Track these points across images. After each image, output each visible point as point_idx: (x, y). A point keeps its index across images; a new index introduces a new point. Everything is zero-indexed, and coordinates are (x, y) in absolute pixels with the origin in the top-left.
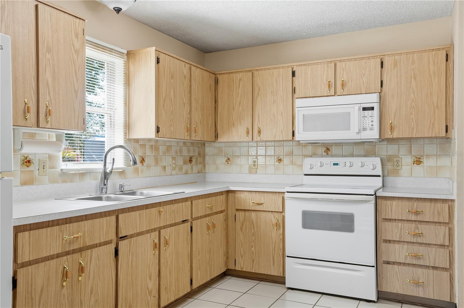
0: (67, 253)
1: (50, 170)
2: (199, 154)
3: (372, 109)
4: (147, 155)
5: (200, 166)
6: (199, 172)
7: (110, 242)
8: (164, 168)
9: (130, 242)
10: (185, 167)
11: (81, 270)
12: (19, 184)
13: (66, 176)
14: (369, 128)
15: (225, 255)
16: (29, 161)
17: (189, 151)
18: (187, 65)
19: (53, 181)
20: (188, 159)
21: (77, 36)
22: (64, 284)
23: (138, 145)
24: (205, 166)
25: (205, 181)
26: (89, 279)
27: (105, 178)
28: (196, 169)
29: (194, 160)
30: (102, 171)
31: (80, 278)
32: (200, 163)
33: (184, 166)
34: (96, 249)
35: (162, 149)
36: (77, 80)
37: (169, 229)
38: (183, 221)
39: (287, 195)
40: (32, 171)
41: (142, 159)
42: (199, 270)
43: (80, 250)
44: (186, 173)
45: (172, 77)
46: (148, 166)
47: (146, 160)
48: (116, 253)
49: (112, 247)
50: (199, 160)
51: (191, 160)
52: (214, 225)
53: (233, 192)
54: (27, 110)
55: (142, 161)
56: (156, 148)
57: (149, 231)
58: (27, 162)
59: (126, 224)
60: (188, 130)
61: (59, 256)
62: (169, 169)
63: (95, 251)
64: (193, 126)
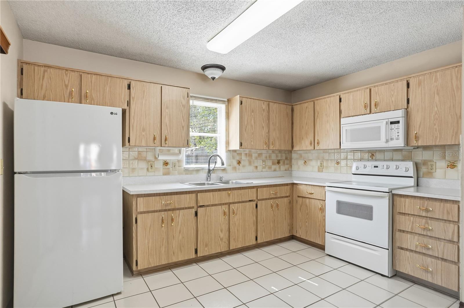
0: (165, 210)
1: (179, 168)
2: (286, 158)
3: (398, 122)
4: (242, 159)
5: (287, 167)
6: (286, 170)
7: (193, 208)
8: (257, 167)
9: (206, 210)
10: (274, 167)
11: (172, 220)
12: (162, 174)
13: (187, 171)
14: (396, 138)
15: (289, 226)
16: (167, 163)
17: (277, 156)
18: (265, 102)
19: (180, 173)
20: (276, 161)
21: (184, 98)
22: (163, 225)
23: (236, 154)
24: (291, 166)
25: (291, 176)
26: (178, 225)
27: (209, 173)
28: (283, 168)
29: (281, 162)
30: (207, 168)
31: (172, 224)
32: (287, 164)
33: (272, 166)
34: (182, 210)
35: (254, 155)
36: (184, 121)
37: (237, 204)
38: (249, 200)
39: (327, 188)
40: (169, 168)
41: (238, 162)
42: (263, 233)
43: (173, 210)
44: (275, 170)
45: (253, 111)
46: (244, 166)
47: (242, 162)
48: (196, 214)
49: (193, 211)
50: (286, 162)
51: (279, 162)
52: (277, 205)
53: (297, 184)
54: (154, 139)
55: (239, 163)
56: (250, 155)
57: (221, 204)
58: (166, 163)
59: (203, 199)
60: (266, 144)
61: (160, 211)
62: (260, 168)
63: (181, 211)
64: (271, 141)
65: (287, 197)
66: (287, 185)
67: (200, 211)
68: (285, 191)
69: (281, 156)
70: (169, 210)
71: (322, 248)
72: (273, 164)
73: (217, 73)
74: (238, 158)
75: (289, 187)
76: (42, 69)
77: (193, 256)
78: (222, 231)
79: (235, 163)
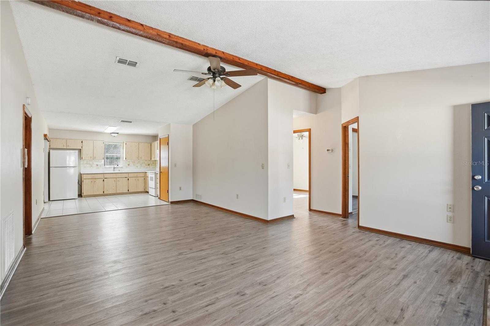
0: (93, 179)
4: (130, 163)
6: (153, 168)
7: (103, 178)
8: (137, 167)
9: (107, 179)
10: (146, 167)
11: (95, 182)
12: (95, 168)
15: (144, 187)
18: (137, 143)
21: (102, 144)
22: (92, 183)
26: (97, 183)
27: (114, 168)
28: (151, 167)
29: (150, 165)
32: (153, 166)
35: (136, 162)
36: (102, 151)
37: (119, 178)
38: (125, 177)
42: (131, 189)
43: (96, 179)
44: (147, 168)
45: (131, 147)
46: (131, 166)
48: (104, 180)
49: (103, 179)
50: (153, 165)
51: (149, 165)
52: (138, 180)
53: (146, 172)
54: (91, 157)
55: (129, 165)
56: (134, 162)
57: (113, 178)
58: (97, 165)
59: (106, 176)
60: (137, 158)
61: (91, 179)
62: (139, 167)
63: (98, 179)
64: (140, 157)
65: (143, 177)
66: (143, 172)
67: (105, 180)
68: (142, 175)
69: (150, 162)
70: (94, 179)
71: (148, 192)
72: (146, 165)
73: (116, 135)
74: (128, 163)
75: (144, 173)
76: (55, 139)
77: (102, 193)
78: (113, 186)
79: (127, 165)
